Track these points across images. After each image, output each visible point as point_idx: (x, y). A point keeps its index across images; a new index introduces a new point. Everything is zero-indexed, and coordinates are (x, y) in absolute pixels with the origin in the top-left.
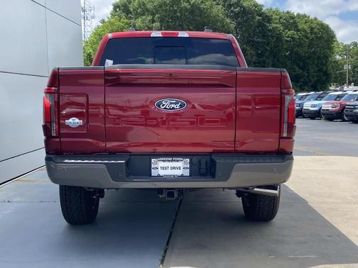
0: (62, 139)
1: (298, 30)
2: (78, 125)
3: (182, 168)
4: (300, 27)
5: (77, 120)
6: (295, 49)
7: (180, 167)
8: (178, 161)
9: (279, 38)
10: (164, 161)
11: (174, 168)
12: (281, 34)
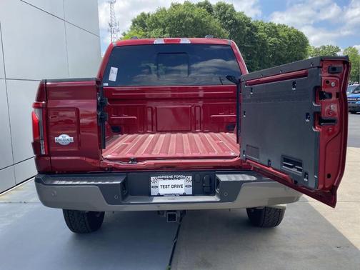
0: (52, 158)
1: (279, 37)
2: (68, 142)
3: (184, 186)
4: (281, 35)
5: (67, 137)
6: (277, 53)
7: (181, 186)
8: (179, 179)
9: (264, 44)
10: (164, 179)
11: (175, 186)
12: (265, 40)
